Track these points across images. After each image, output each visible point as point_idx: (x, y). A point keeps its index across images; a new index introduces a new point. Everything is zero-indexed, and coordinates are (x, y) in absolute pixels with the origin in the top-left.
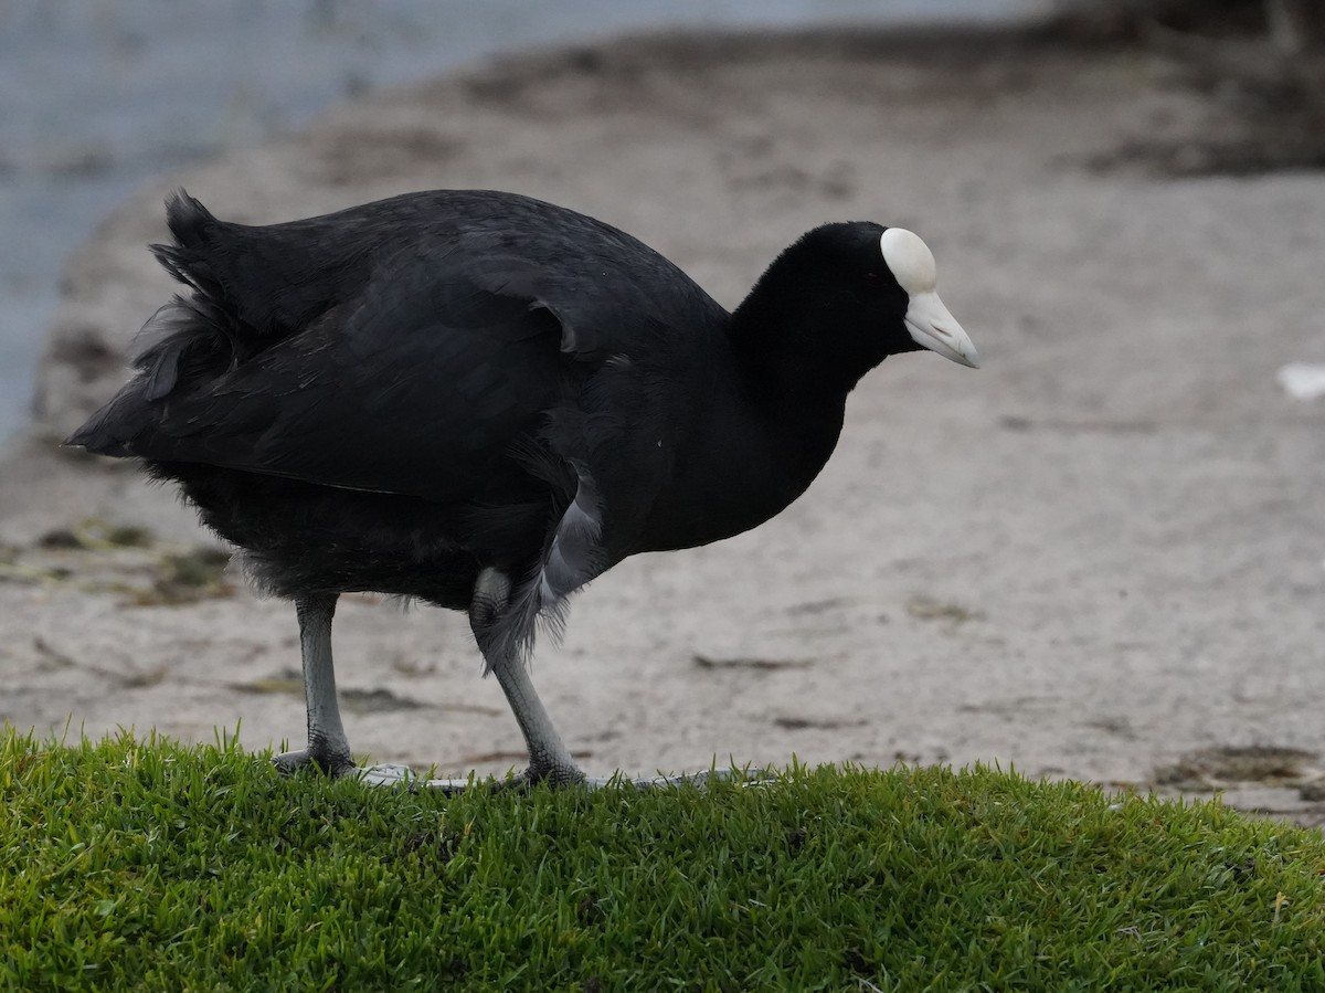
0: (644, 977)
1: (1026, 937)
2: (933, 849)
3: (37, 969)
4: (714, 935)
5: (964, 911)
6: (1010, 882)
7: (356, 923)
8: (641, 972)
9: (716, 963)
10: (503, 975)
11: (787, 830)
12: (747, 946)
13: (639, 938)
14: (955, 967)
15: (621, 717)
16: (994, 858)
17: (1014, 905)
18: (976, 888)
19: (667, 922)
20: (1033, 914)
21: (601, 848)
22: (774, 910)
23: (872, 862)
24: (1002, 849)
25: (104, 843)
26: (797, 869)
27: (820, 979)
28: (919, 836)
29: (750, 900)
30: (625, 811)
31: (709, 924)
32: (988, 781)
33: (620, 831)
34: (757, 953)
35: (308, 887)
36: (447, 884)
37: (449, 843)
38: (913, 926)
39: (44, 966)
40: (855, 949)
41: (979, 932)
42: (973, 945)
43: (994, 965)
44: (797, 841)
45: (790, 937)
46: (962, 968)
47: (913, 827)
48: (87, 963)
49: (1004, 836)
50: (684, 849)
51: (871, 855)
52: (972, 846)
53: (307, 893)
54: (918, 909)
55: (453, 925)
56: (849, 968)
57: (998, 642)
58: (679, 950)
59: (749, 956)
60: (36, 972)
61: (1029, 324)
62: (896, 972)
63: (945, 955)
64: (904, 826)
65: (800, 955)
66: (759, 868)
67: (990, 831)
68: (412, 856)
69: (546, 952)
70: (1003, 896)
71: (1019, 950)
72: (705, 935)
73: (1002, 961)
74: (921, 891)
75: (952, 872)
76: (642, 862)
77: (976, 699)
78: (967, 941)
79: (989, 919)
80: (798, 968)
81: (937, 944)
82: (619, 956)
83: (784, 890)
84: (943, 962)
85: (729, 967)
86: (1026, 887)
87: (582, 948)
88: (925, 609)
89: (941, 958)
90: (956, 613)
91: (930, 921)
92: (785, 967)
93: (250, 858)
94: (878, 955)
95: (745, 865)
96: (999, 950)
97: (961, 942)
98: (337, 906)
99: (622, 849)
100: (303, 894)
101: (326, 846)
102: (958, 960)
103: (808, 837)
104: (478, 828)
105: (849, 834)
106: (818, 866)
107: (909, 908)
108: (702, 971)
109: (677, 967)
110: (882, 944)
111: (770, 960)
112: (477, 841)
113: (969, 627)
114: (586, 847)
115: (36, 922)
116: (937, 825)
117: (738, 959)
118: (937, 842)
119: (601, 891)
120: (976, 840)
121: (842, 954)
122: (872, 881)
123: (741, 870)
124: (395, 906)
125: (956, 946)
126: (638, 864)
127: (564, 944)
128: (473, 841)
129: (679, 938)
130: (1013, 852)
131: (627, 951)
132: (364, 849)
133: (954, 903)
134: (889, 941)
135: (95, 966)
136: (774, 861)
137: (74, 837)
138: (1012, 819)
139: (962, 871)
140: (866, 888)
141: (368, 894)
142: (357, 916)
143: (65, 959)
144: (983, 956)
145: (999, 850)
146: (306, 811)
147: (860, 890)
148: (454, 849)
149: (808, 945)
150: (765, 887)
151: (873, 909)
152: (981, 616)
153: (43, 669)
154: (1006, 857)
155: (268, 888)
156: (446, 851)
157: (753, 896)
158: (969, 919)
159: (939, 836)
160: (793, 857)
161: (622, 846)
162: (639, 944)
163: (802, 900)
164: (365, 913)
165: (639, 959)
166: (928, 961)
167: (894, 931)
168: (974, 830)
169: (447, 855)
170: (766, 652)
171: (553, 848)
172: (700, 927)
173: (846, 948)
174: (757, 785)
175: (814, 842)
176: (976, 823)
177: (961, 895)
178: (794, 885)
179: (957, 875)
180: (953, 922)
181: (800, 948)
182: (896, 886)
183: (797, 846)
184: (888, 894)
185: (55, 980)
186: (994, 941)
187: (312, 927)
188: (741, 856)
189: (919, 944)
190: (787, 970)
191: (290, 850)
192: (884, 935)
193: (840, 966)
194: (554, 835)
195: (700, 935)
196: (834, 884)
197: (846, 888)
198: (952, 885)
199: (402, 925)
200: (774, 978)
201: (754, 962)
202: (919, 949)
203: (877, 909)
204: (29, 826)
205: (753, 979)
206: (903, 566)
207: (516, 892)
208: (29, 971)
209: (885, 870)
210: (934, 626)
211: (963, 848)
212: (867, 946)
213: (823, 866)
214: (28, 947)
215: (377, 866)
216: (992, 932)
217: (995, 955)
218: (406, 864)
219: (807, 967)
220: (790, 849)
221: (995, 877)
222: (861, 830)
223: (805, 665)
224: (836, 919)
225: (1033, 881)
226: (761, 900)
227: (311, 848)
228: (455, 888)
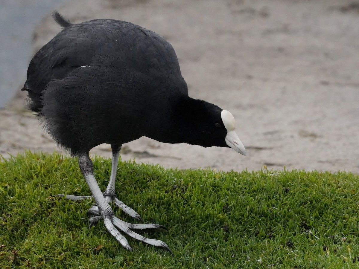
0: (242, 228)
1: (355, 220)
2: (327, 194)
3: (67, 218)
4: (262, 217)
5: (336, 213)
6: (350, 204)
7: (158, 210)
8: (241, 226)
9: (263, 224)
10: (201, 225)
11: (283, 188)
12: (272, 220)
13: (241, 217)
14: (334, 228)
15: (217, 161)
16: (345, 197)
17: (351, 210)
18: (340, 206)
19: (249, 213)
20: (356, 214)
21: (229, 191)
22: (280, 210)
23: (309, 197)
24: (347, 195)
25: (85, 185)
26: (287, 199)
27: (294, 230)
28: (323, 190)
29: (273, 207)
30: (236, 181)
31: (261, 214)
32: (342, 176)
33: (234, 187)
34: (275, 222)
35: (144, 199)
36: (184, 200)
37: (185, 188)
38: (321, 216)
39: (69, 218)
40: (304, 222)
41: (341, 218)
42: (338, 222)
43: (345, 228)
44: (287, 191)
45: (285, 218)
46: (336, 228)
47: (321, 188)
48: (82, 217)
49: (348, 191)
50: (253, 192)
51: (309, 195)
52: (339, 194)
53: (144, 200)
54: (322, 211)
55: (186, 211)
56: (302, 227)
57: (327, 144)
58: (252, 220)
59: (273, 223)
60: (67, 220)
61: (327, 55)
62: (316, 229)
63: (331, 225)
64: (319, 187)
65: (288, 223)
66: (276, 198)
67: (344, 190)
68: (174, 191)
69: (213, 220)
70: (348, 208)
71: (352, 224)
72: (260, 217)
73: (347, 227)
74: (324, 206)
75: (333, 201)
76: (241, 195)
77: (324, 159)
78: (337, 220)
79: (343, 214)
80: (287, 227)
81: (328, 221)
82: (235, 222)
83: (283, 205)
84: (330, 226)
85: (267, 226)
86: (354, 206)
87: (224, 219)
88: (304, 134)
89: (329, 225)
90: (313, 136)
91: (326, 215)
92: (283, 226)
93: (126, 190)
94: (311, 224)
95: (272, 197)
96: (346, 223)
97: (335, 221)
98: (153, 205)
99: (235, 192)
100: (143, 201)
101: (148, 188)
102: (334, 226)
103: (290, 190)
104: (193, 184)
105: (302, 189)
106: (293, 198)
107: (320, 211)
108: (259, 227)
109: (251, 225)
110: (312, 221)
111: (279, 224)
112: (193, 188)
113: (318, 140)
114: (224, 191)
115: (67, 206)
116: (328, 187)
117: (270, 224)
118: (328, 192)
119: (229, 203)
120: (340, 192)
121: (300, 223)
122: (309, 202)
123: (270, 199)
124: (170, 205)
125: (334, 222)
126: (240, 196)
127: (219, 218)
128: (191, 188)
129: (252, 217)
130: (350, 195)
131: (237, 220)
132: (159, 189)
133: (333, 210)
134: (314, 220)
135: (84, 218)
136: (280, 197)
137: (76, 182)
138: (350, 186)
139: (336, 201)
140: (307, 205)
141: (162, 201)
142: (158, 207)
143: (75, 216)
144: (342, 225)
145: (346, 195)
146: (142, 178)
147: (305, 205)
148: (186, 190)
149: (290, 220)
150: (277, 204)
151: (309, 211)
152: (321, 136)
153: (44, 142)
154: (349, 198)
155: (132, 199)
156: (183, 190)
157: (274, 206)
158: (338, 214)
159: (329, 191)
160: (285, 195)
161: (235, 191)
162: (240, 219)
163: (288, 208)
164: (161, 207)
165: (241, 223)
166: (326, 226)
167: (315, 217)
168: (339, 189)
169: (184, 191)
170: (258, 145)
171: (215, 191)
172: (258, 214)
173: (301, 221)
174: (274, 175)
175: (292, 191)
176: (339, 187)
177: (335, 208)
178: (286, 204)
179: (334, 202)
180: (333, 215)
181: (288, 221)
182: (316, 205)
183: (287, 192)
184: (314, 207)
185: (73, 222)
186: (345, 221)
187: (145, 210)
188: (270, 195)
189: (323, 221)
190: (284, 227)
191: (138, 188)
192: (312, 218)
193: (300, 226)
194: (215, 187)
195: (258, 217)
196: (298, 203)
197: (301, 205)
198: (333, 204)
199: (171, 210)
200: (280, 229)
201: (274, 225)
202: (323, 223)
203: (311, 211)
204: (62, 179)
205: (274, 230)
206: (296, 122)
207: (204, 203)
208: (65, 219)
209: (313, 200)
210: (307, 139)
211: (336, 194)
212: (308, 221)
213: (295, 198)
214: (65, 212)
215: (164, 194)
216: (344, 218)
217: (345, 225)
218: (172, 193)
219: (290, 227)
220: (285, 193)
221: (345, 202)
222: (305, 188)
223: (271, 149)
224: (298, 213)
225: (357, 204)
226: (276, 207)
227: (144, 188)
228: (187, 201)
